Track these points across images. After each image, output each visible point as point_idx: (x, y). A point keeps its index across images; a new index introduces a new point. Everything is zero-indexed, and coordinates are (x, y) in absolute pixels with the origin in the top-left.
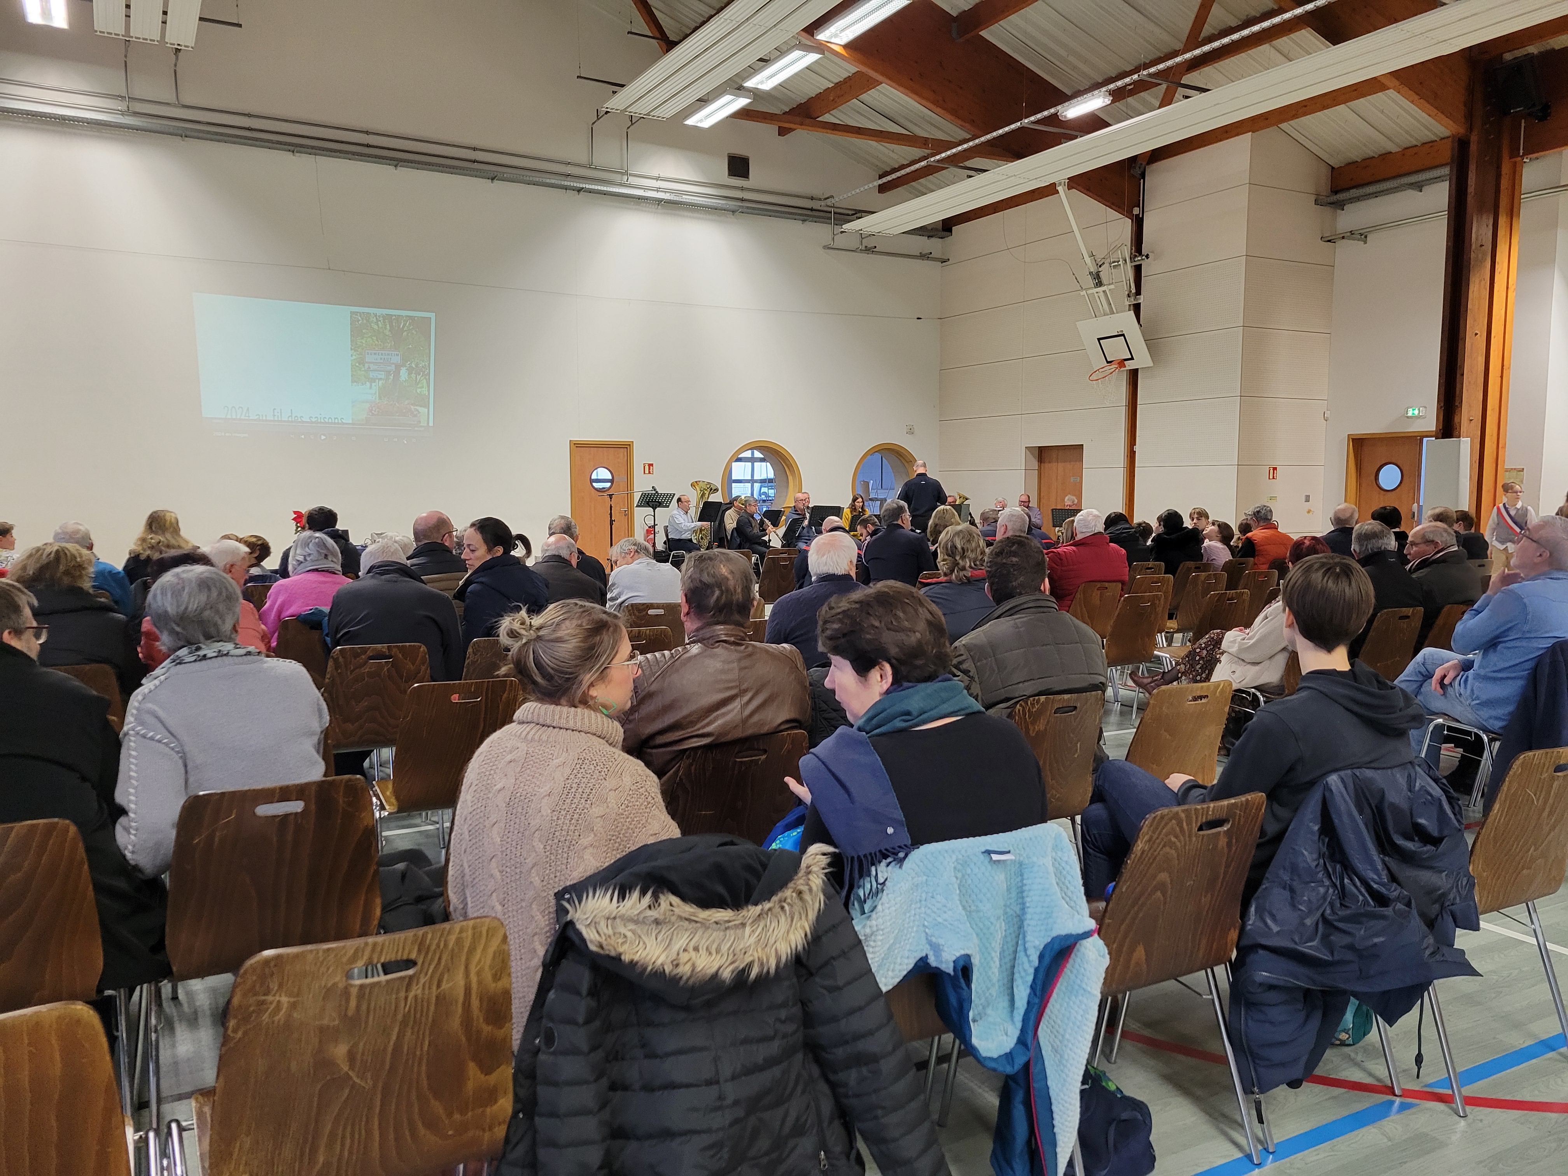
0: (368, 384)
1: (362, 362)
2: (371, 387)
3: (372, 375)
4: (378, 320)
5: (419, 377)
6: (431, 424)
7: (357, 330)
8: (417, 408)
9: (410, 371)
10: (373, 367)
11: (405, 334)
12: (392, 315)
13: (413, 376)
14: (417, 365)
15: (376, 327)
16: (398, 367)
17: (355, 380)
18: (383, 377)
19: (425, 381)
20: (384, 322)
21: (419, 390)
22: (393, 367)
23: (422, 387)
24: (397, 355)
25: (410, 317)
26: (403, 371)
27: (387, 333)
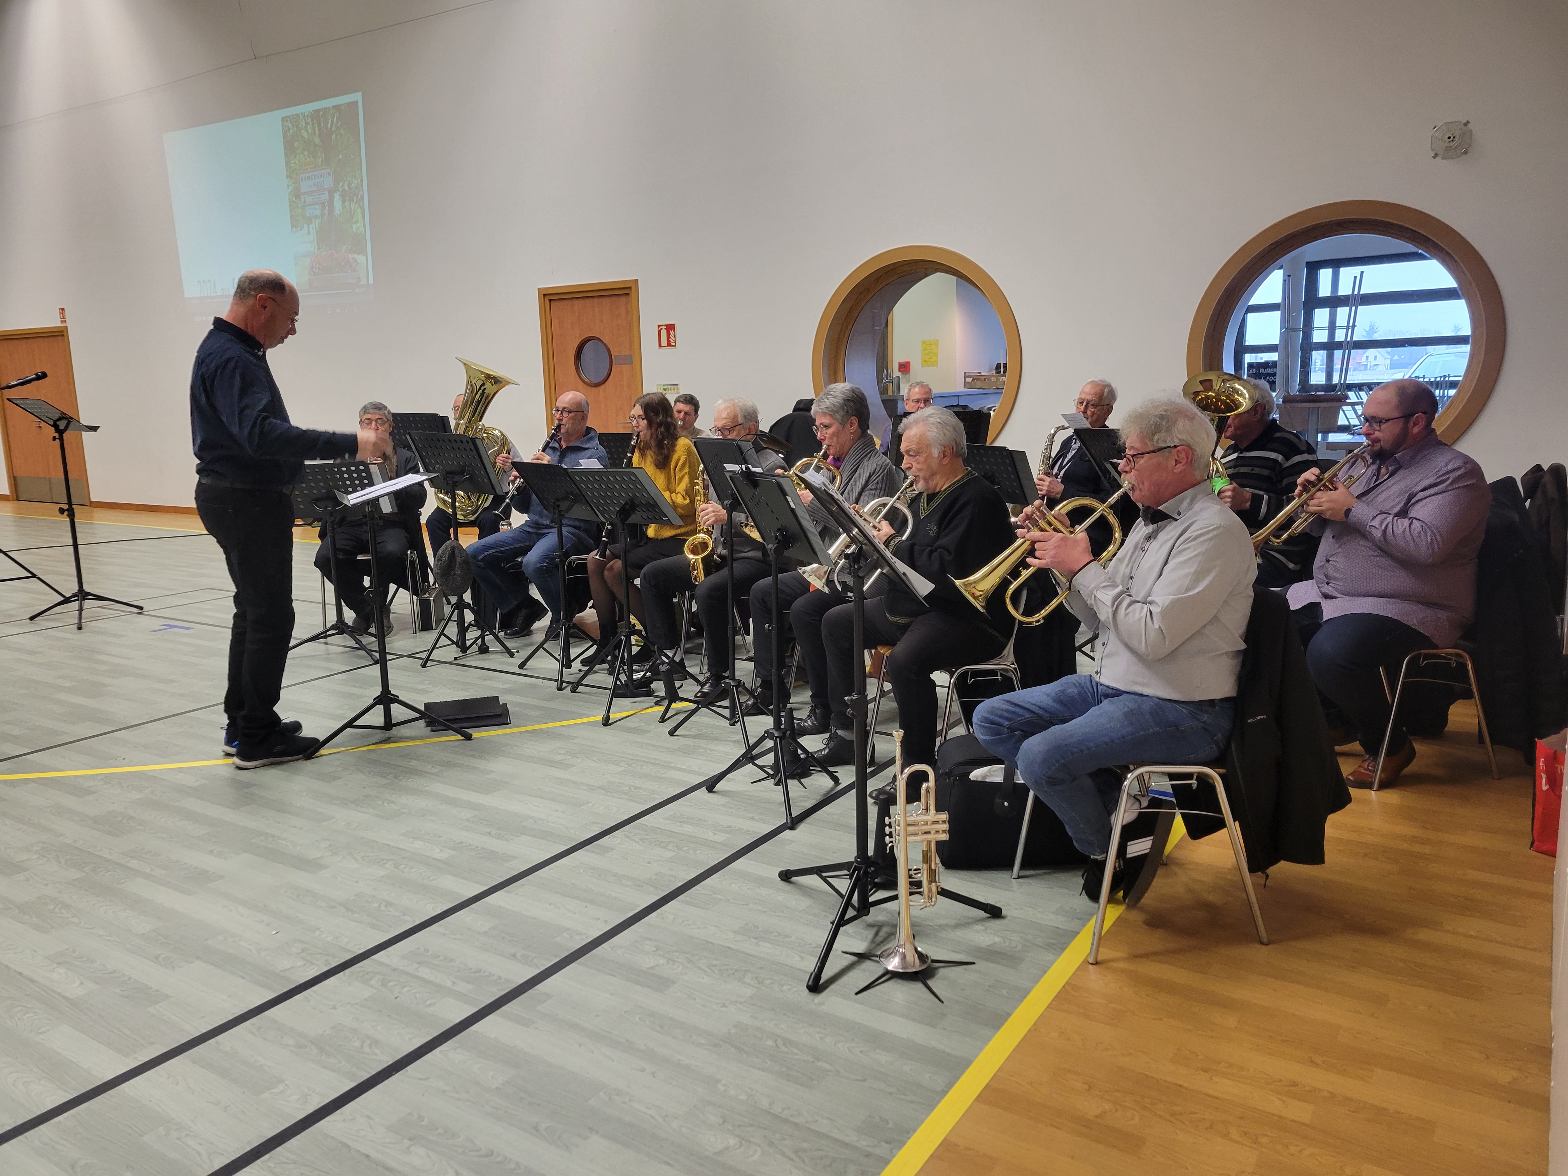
0: (306, 226)
1: (297, 194)
2: (309, 233)
3: (309, 212)
4: (307, 123)
5: (353, 205)
6: (371, 281)
7: (290, 148)
8: (356, 256)
9: (343, 195)
10: (309, 199)
11: (333, 136)
12: (318, 111)
13: (347, 203)
14: (349, 186)
15: (305, 135)
16: (331, 194)
17: (295, 224)
19: (359, 210)
20: (313, 124)
21: (354, 227)
22: (326, 196)
23: (357, 222)
24: (329, 174)
25: (337, 107)
26: (337, 198)
27: (317, 140)
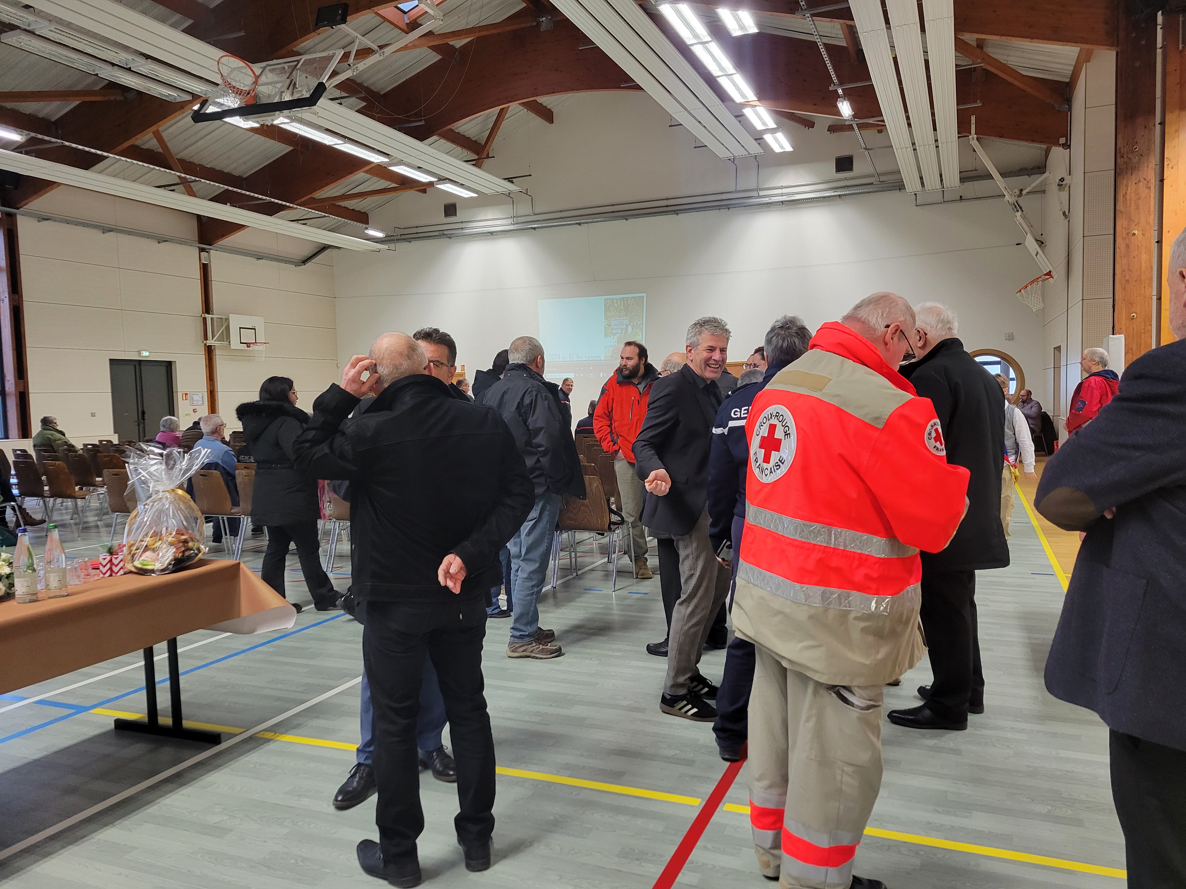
0: (612, 336)
1: (609, 325)
3: (614, 331)
4: (617, 302)
5: (637, 330)
7: (607, 308)
9: (633, 327)
10: (615, 327)
11: (631, 307)
12: (624, 298)
13: (635, 329)
14: (636, 324)
15: (616, 305)
16: (627, 326)
17: (606, 335)
18: (620, 332)
19: (640, 332)
20: (620, 302)
22: (624, 326)
24: (627, 319)
25: (634, 297)
26: (630, 328)
27: (622, 307)
